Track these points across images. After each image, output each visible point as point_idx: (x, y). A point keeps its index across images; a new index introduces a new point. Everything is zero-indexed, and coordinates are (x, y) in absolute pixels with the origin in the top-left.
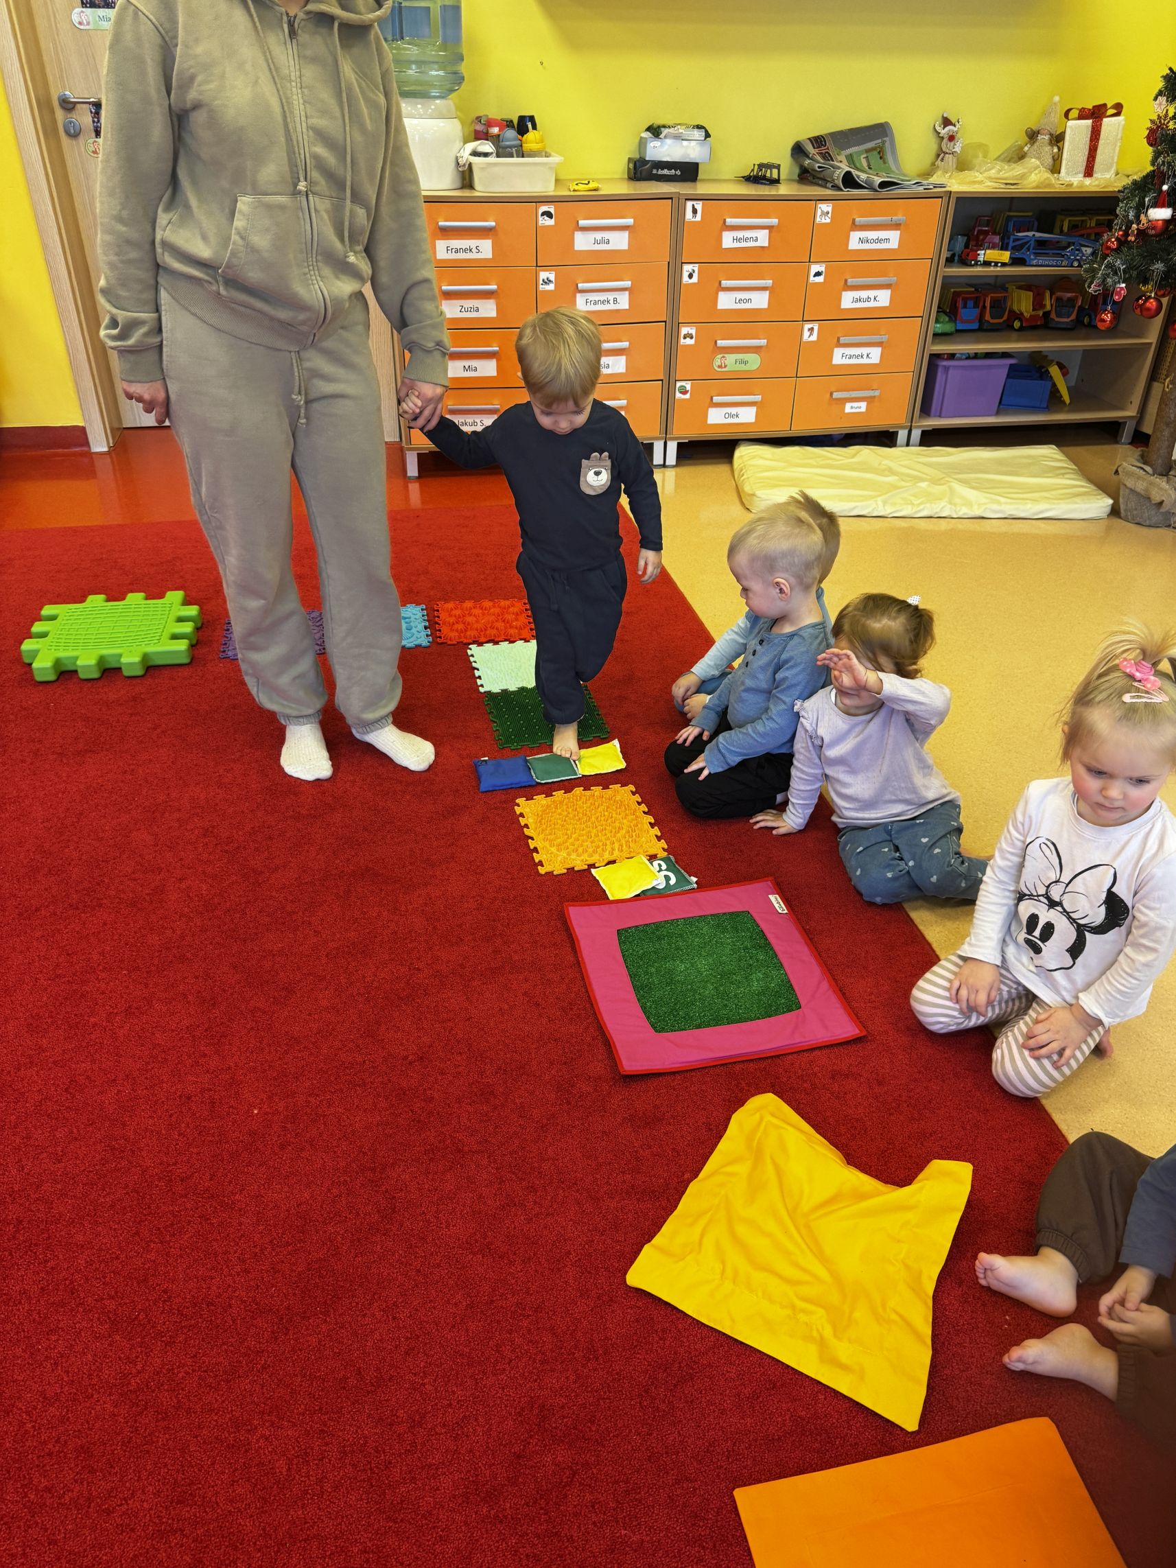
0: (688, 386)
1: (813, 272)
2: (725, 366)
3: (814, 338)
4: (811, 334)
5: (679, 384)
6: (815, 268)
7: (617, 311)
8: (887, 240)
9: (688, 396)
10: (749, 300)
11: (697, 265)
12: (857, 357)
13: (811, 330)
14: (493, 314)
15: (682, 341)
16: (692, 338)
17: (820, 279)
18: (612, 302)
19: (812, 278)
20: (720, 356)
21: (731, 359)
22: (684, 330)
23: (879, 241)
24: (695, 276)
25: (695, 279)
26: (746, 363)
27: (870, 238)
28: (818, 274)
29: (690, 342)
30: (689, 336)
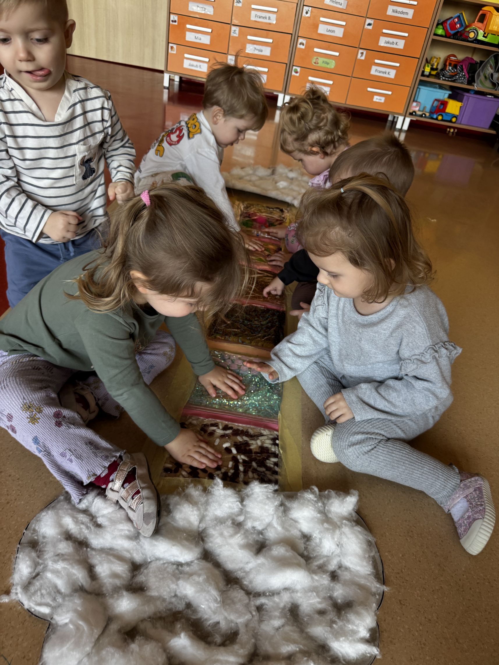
0: (299, 69)
1: (367, 23)
2: (318, 63)
3: (363, 58)
4: (362, 56)
5: (294, 68)
6: (368, 21)
7: (270, 24)
8: (407, 13)
9: (298, 75)
10: (333, 31)
11: (311, 8)
12: (383, 73)
13: (362, 53)
14: (212, 13)
15: (299, 46)
16: (303, 45)
17: (370, 27)
18: (267, 18)
19: (366, 26)
20: (316, 57)
21: (321, 60)
22: (301, 40)
23: (403, 13)
24: (309, 13)
25: (308, 15)
26: (328, 64)
27: (398, 10)
28: (369, 24)
29: (302, 47)
30: (302, 44)
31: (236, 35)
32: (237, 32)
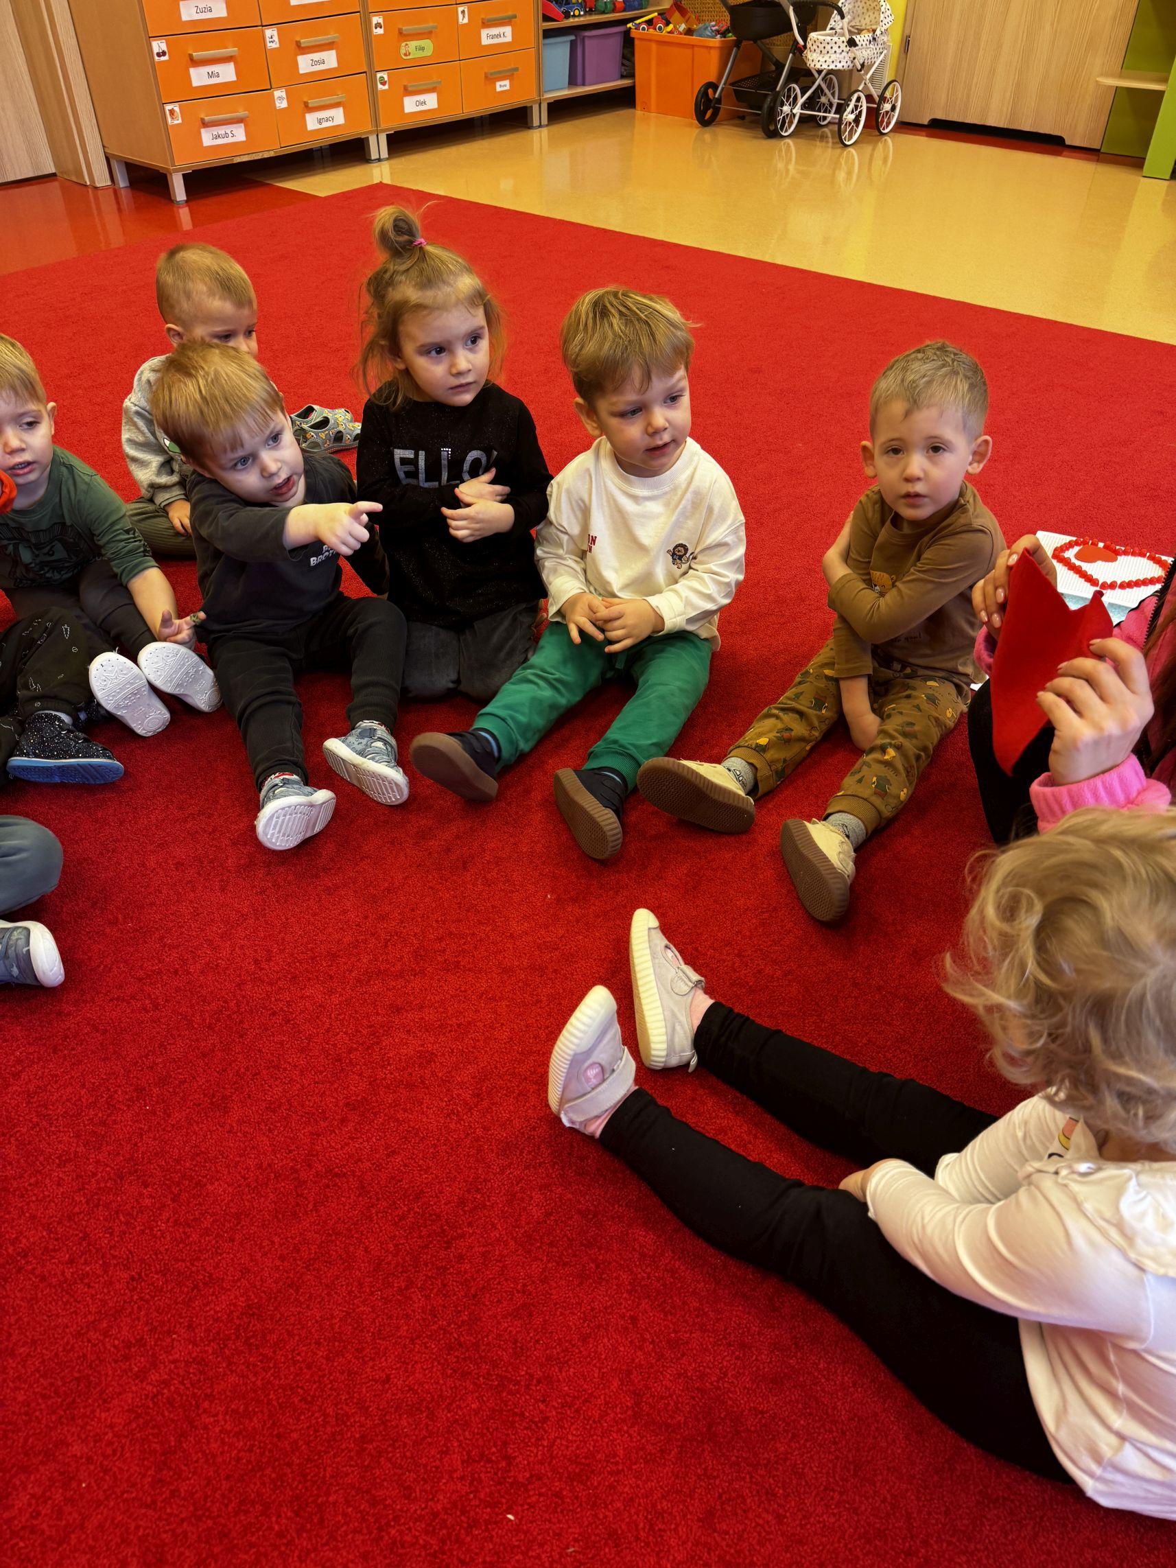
0: (385, 75)
2: (409, 54)
3: (466, 21)
4: (464, 16)
5: (378, 75)
9: (386, 87)
12: (497, 36)
13: (463, 12)
14: (223, 14)
15: (375, 31)
16: (381, 27)
20: (403, 44)
21: (413, 45)
22: (376, 20)
26: (423, 49)
29: (380, 31)
30: (378, 25)
31: (275, 45)
32: (276, 38)
